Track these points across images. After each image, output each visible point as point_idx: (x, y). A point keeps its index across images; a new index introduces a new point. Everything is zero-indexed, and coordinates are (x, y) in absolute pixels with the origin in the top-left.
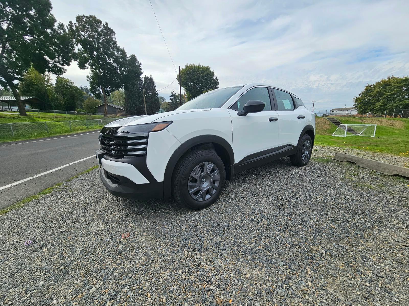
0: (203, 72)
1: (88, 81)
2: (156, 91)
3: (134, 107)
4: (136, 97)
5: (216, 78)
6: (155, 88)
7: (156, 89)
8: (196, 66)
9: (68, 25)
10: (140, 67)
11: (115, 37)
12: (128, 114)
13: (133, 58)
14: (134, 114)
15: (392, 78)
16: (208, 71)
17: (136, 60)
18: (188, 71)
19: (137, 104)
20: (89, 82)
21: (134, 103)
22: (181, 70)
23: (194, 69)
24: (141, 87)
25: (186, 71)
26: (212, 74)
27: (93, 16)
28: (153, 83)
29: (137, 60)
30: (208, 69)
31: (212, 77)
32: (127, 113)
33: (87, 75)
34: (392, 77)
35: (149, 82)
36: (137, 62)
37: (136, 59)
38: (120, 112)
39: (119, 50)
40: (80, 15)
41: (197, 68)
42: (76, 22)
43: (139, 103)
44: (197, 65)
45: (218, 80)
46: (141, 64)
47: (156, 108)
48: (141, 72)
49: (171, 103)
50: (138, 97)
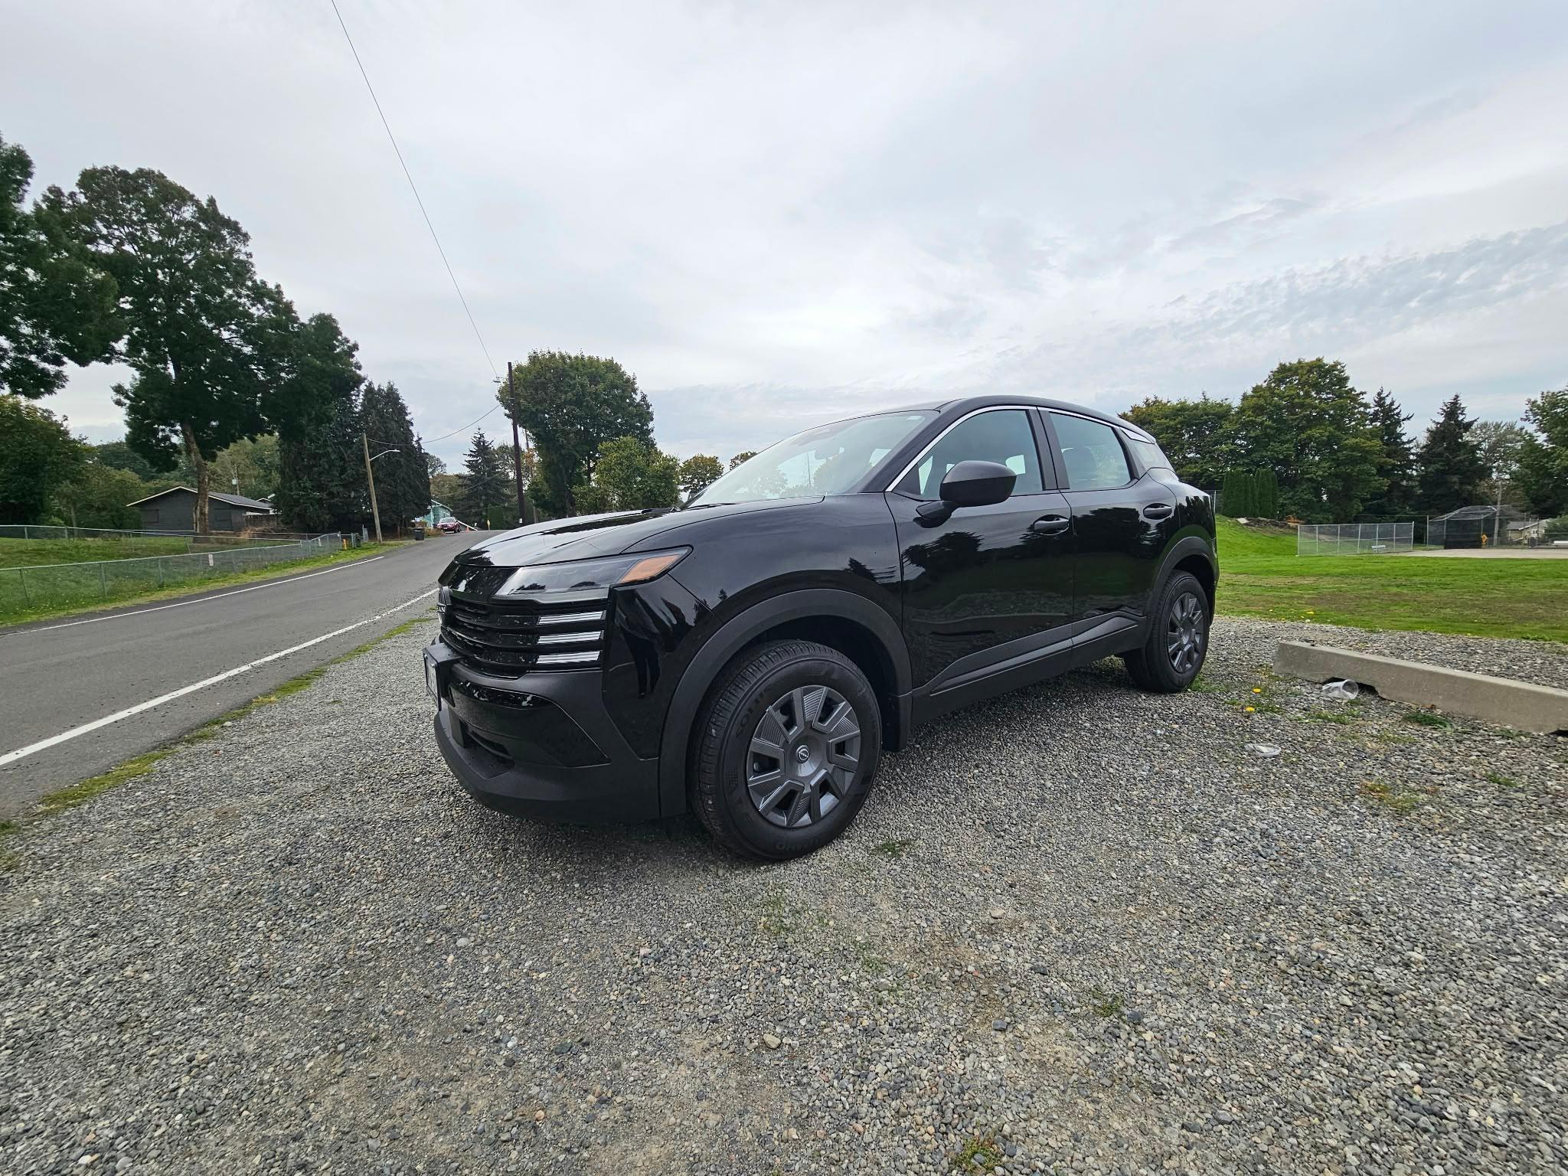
0: (594, 379)
1: (119, 403)
2: (415, 439)
3: (320, 501)
4: (331, 464)
5: (644, 398)
6: (411, 428)
7: (414, 432)
8: (570, 358)
9: (39, 199)
10: (353, 356)
11: (248, 250)
12: (293, 529)
13: (326, 326)
14: (320, 528)
15: (1155, 402)
16: (611, 376)
17: (336, 332)
18: (539, 375)
19: (334, 490)
20: (123, 411)
21: (320, 487)
22: (513, 369)
23: (564, 370)
24: (350, 426)
25: (533, 372)
26: (629, 385)
27: (153, 172)
28: (402, 411)
29: (340, 334)
30: (612, 367)
31: (626, 394)
32: (287, 524)
33: (114, 384)
34: (1154, 400)
35: (383, 408)
36: (338, 340)
37: (337, 328)
38: (254, 521)
39: (260, 293)
40: (99, 167)
41: (572, 366)
42: (77, 190)
43: (344, 486)
44: (573, 355)
45: (648, 407)
46: (355, 347)
47: (416, 504)
48: (359, 376)
49: (469, 478)
50: (338, 463)
